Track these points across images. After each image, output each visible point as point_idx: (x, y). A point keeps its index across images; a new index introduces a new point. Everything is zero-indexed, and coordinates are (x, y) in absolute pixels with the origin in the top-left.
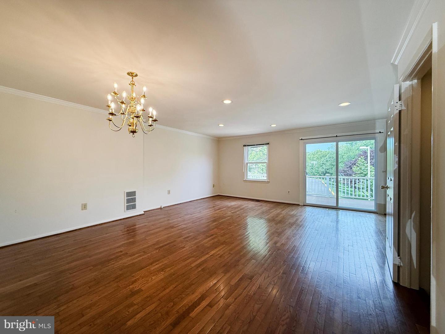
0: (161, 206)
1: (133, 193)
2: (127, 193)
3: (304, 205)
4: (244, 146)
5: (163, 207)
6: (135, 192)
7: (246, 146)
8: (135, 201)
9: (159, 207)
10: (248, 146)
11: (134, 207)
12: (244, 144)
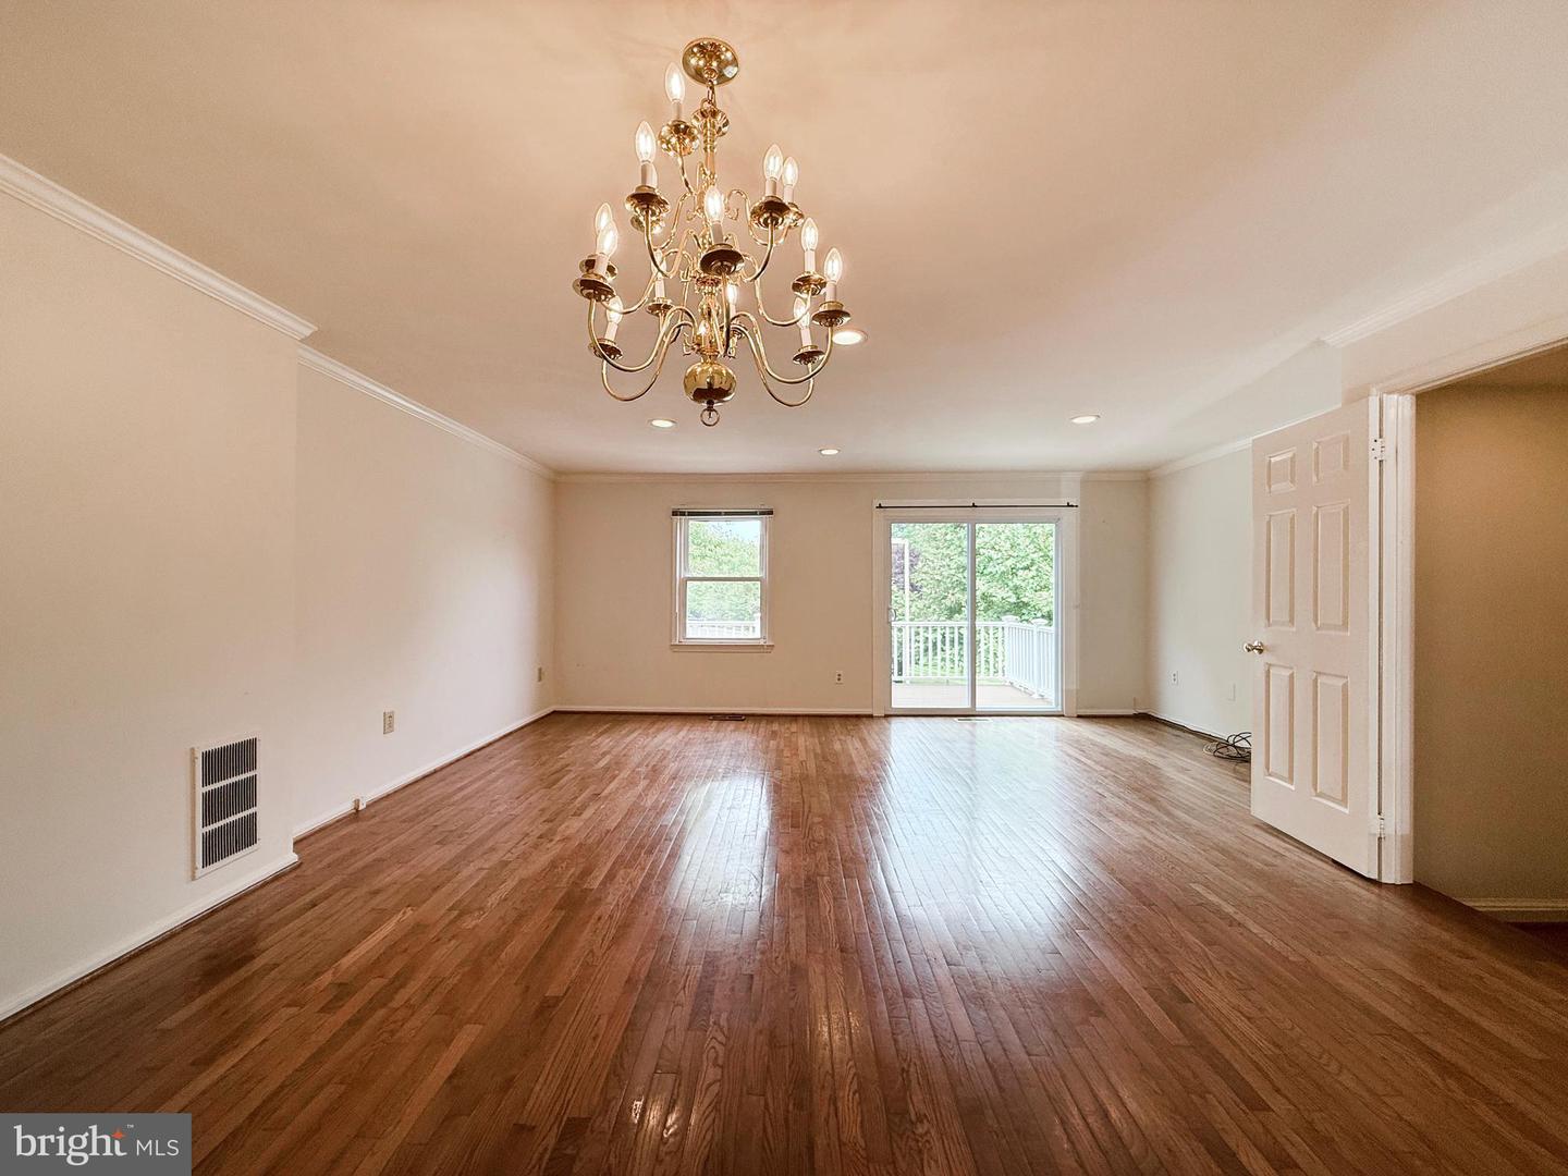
0: (357, 802)
1: (243, 755)
2: (207, 756)
3: (887, 716)
4: (675, 513)
5: (368, 806)
6: (250, 746)
7: (683, 514)
8: (251, 801)
9: (346, 808)
10: (691, 514)
11: (245, 835)
12: (676, 507)
